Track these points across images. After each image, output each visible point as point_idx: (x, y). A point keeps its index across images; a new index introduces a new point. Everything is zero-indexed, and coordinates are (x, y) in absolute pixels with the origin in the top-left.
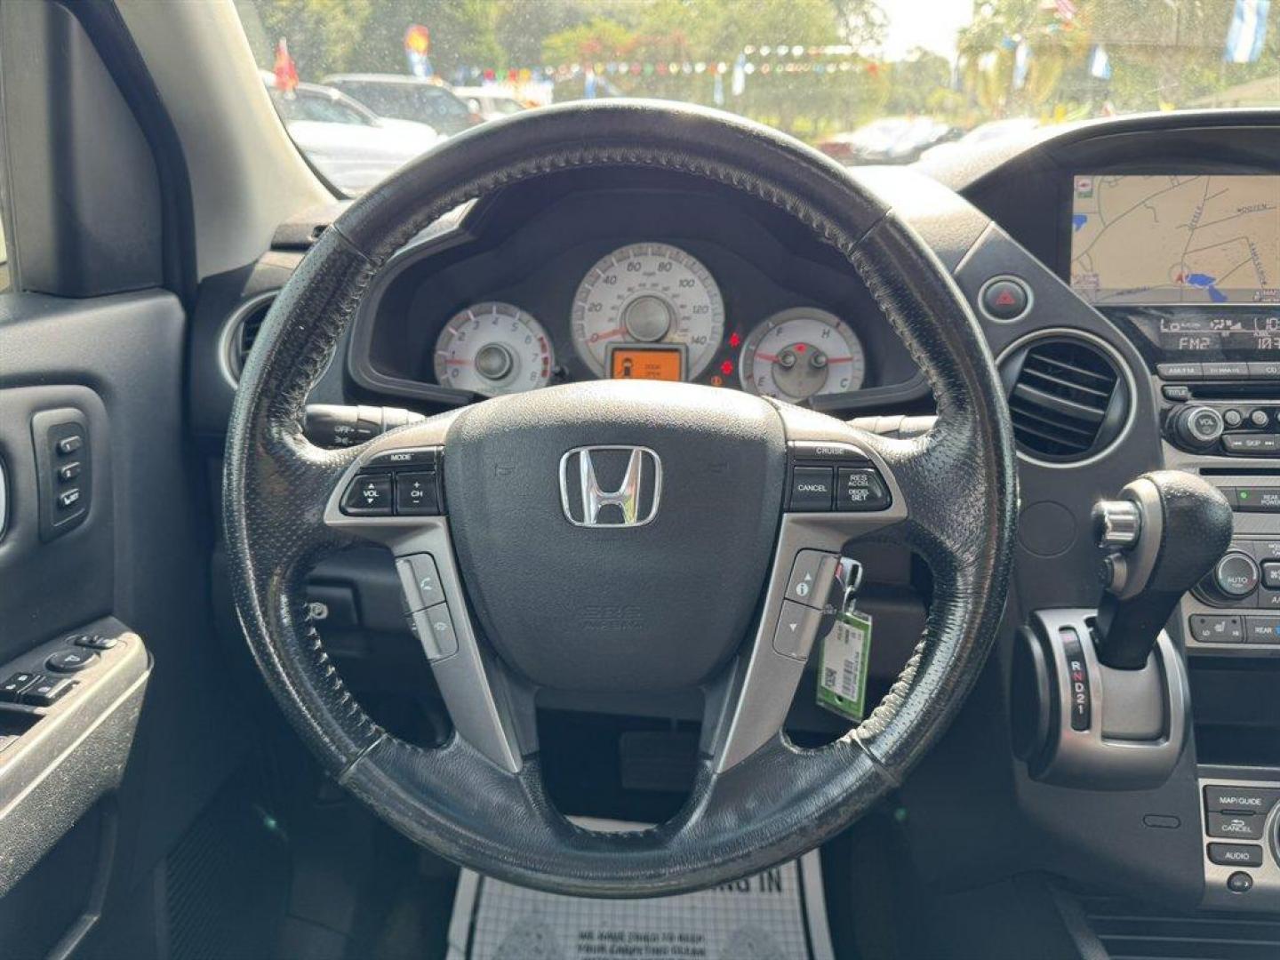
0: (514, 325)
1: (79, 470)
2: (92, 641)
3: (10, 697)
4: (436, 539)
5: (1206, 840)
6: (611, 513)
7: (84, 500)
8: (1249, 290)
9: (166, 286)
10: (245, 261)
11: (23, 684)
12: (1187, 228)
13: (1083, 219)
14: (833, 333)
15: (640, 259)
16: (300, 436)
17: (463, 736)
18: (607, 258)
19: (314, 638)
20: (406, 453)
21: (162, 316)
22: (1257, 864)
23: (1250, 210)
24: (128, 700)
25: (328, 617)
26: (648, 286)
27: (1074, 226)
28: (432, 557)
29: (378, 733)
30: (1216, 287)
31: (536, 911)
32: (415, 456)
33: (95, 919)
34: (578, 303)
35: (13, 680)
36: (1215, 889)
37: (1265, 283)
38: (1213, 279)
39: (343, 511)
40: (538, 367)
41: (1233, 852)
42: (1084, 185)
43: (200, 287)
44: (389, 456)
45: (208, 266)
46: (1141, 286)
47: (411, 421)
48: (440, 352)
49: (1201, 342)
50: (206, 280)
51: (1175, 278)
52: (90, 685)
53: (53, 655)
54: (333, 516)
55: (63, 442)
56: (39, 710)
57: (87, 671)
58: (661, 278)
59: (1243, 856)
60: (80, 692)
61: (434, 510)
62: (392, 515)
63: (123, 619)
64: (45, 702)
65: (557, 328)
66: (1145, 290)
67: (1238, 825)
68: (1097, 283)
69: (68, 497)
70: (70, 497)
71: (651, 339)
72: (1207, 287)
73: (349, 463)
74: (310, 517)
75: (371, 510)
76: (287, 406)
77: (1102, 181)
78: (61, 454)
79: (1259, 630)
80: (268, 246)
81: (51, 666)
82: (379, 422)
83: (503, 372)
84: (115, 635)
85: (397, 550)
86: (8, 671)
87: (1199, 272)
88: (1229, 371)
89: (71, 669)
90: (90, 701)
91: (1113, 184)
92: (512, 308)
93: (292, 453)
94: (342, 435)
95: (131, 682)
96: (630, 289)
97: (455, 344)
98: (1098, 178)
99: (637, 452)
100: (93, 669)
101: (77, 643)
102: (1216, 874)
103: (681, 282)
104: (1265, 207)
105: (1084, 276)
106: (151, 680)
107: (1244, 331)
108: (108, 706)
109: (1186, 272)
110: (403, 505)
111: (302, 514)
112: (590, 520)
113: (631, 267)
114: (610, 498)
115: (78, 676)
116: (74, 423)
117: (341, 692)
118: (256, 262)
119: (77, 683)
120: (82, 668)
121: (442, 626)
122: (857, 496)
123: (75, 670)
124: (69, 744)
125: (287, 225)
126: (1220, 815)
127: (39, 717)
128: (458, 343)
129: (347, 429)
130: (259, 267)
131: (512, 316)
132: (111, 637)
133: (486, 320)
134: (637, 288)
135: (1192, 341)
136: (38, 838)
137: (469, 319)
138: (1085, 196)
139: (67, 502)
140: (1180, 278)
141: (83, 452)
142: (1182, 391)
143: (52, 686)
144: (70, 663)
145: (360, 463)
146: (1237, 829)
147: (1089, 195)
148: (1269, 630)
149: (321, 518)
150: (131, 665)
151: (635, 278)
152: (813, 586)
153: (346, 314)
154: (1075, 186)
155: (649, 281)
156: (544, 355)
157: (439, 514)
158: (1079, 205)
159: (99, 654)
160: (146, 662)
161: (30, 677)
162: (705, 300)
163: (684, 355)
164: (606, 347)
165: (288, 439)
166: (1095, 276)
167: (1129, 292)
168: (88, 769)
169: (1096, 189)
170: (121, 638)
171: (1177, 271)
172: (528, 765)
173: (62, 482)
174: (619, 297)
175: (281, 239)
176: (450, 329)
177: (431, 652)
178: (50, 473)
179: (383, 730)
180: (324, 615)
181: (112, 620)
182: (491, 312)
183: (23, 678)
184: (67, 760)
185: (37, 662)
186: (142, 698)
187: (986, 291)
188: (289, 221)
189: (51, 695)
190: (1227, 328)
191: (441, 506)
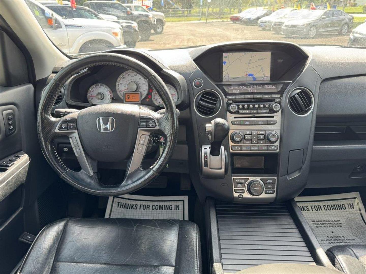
0: (104, 88)
1: (13, 122)
2: (18, 156)
3: (2, 166)
4: (76, 135)
5: (234, 188)
6: (106, 129)
7: (14, 128)
8: (261, 77)
9: (30, 82)
10: (46, 76)
11: (4, 164)
12: (247, 64)
13: (225, 63)
14: (171, 89)
15: (130, 74)
16: (51, 116)
17: (83, 169)
18: (123, 74)
19: (55, 153)
20: (69, 119)
21: (29, 89)
22: (244, 193)
23: (261, 59)
24: (25, 167)
25: (68, 151)
26: (132, 79)
27: (223, 64)
28: (75, 137)
29: (67, 169)
30: (255, 76)
31: (124, 215)
32: (71, 119)
33: (22, 208)
34: (117, 83)
35: (3, 163)
36: (236, 198)
37: (265, 75)
38: (254, 75)
39: (59, 130)
40: (109, 97)
41: (239, 191)
42: (225, 55)
43: (37, 82)
44: (67, 119)
45: (38, 78)
46: (238, 77)
47: (76, 111)
48: (88, 94)
49: (237, 91)
50: (38, 80)
51: (245, 75)
52: (17, 164)
53: (10, 158)
54: (57, 131)
55: (9, 117)
56: (8, 168)
57: (17, 161)
58: (135, 78)
59: (241, 191)
60: (15, 165)
61: (75, 129)
62: (67, 130)
63: (24, 152)
64: (9, 167)
65: (113, 89)
66: (239, 77)
67: (240, 185)
68: (228, 76)
69: (11, 128)
70: (11, 127)
71: (133, 91)
72: (252, 77)
73: (60, 121)
74: (53, 131)
75: (64, 129)
76: (48, 111)
77: (229, 54)
78: (9, 119)
79: (244, 148)
80: (52, 73)
81: (10, 160)
82: (69, 112)
83: (102, 98)
84: (23, 154)
85: (69, 137)
86: (2, 161)
87: (250, 73)
88: (241, 97)
89: (14, 161)
90: (18, 166)
91: (232, 55)
92: (103, 85)
93: (49, 119)
94: (62, 115)
95: (26, 163)
96: (128, 80)
97: (92, 93)
98: (228, 53)
99: (110, 118)
100: (18, 161)
101: (15, 156)
102: (236, 195)
103: (139, 78)
104: (264, 59)
105: (226, 75)
106: (30, 163)
107: (246, 88)
108: (21, 167)
109: (248, 73)
110: (69, 128)
111: (51, 130)
112: (102, 131)
113: (128, 75)
114: (106, 126)
115: (15, 162)
116: (11, 113)
117: (61, 162)
118: (49, 76)
119: (15, 163)
120: (16, 161)
121: (78, 150)
122: (150, 125)
123: (15, 161)
124: (14, 174)
125: (55, 67)
126: (236, 184)
127: (8, 169)
128: (93, 92)
129: (63, 113)
130: (49, 77)
131: (104, 86)
132: (21, 155)
133: (98, 87)
134: (130, 80)
135: (236, 91)
136: (9, 190)
137: (94, 87)
138: (226, 57)
139: (11, 129)
140: (246, 75)
141: (13, 119)
142: (231, 102)
143: (10, 164)
144: (14, 160)
145: (61, 121)
146: (239, 186)
147: (227, 57)
148: (246, 148)
149: (55, 131)
150: (26, 160)
151: (129, 78)
152: (144, 141)
153: (57, 94)
154: (223, 55)
155: (132, 78)
156: (111, 95)
157: (76, 130)
158: (224, 59)
159: (19, 158)
160: (29, 159)
161: (6, 162)
162: (144, 82)
163: (140, 94)
164: (124, 93)
165: (48, 117)
166: (228, 75)
167: (235, 78)
168: (18, 179)
169: (228, 56)
170: (24, 155)
171: (245, 73)
172: (95, 174)
173: (10, 125)
174: (126, 82)
175: (54, 71)
176: (90, 89)
177: (76, 155)
178: (7, 123)
179: (68, 168)
180: (67, 150)
181: (22, 152)
182: (99, 86)
183: (5, 162)
184: (13, 177)
185: (7, 160)
186: (28, 166)
187: (195, 81)
188: (56, 66)
189: (10, 165)
190: (243, 88)
191: (76, 128)
